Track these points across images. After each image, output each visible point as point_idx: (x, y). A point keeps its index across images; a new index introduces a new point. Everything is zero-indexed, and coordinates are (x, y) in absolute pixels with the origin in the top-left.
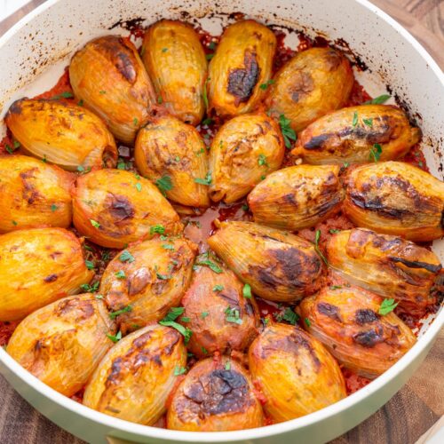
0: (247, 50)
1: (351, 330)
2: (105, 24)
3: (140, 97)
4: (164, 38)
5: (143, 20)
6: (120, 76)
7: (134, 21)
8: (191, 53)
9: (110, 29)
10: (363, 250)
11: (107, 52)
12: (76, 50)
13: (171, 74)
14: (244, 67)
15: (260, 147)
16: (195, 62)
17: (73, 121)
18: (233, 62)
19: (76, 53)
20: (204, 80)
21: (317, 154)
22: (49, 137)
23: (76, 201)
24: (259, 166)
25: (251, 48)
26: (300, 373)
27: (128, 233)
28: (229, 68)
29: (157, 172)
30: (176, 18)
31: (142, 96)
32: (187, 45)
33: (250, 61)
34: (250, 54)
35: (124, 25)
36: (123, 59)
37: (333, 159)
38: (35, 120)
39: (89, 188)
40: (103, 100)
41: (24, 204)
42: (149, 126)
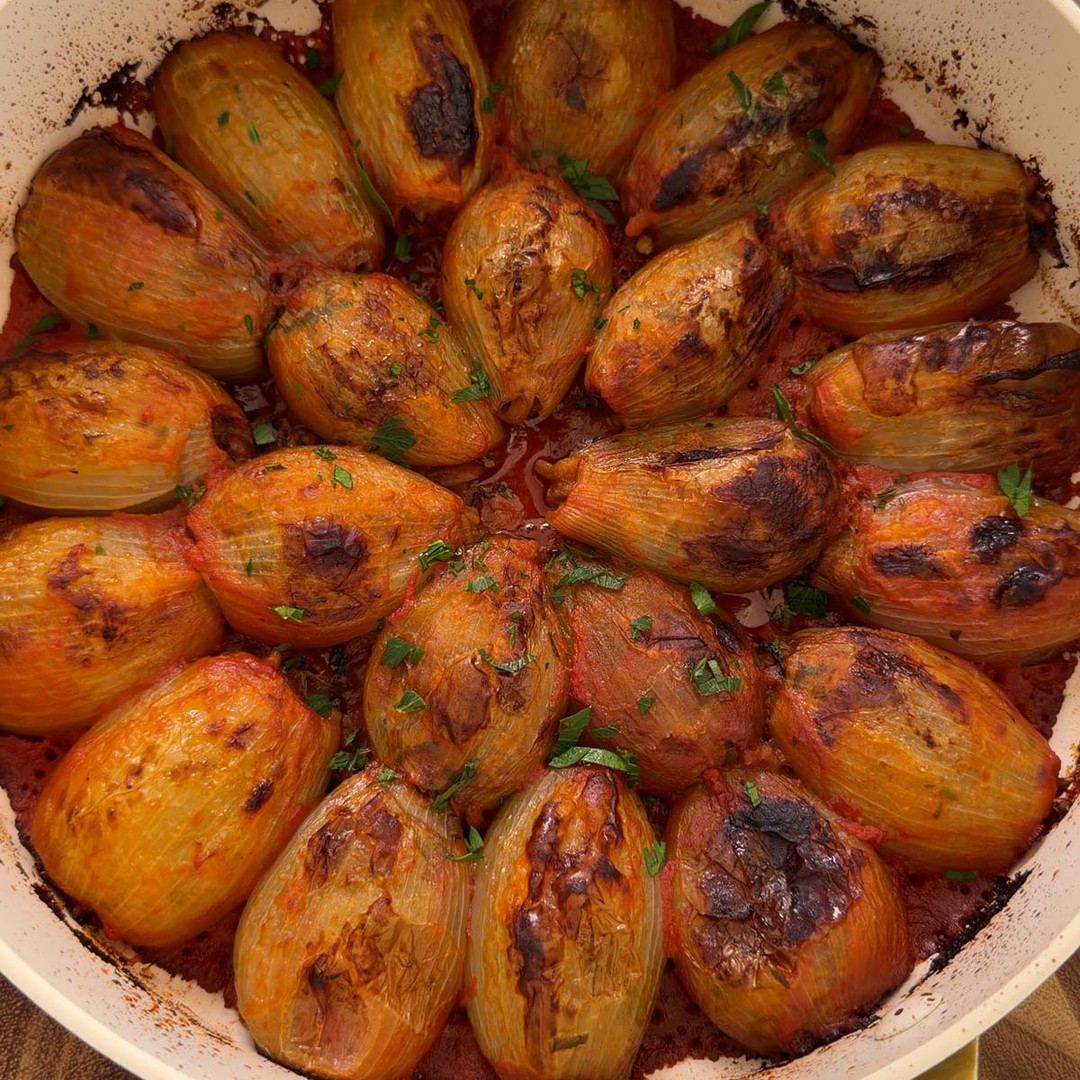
0: (415, 34)
1: (978, 585)
2: (52, 117)
3: (229, 259)
4: (206, 88)
5: (134, 67)
6: (156, 228)
7: (115, 76)
8: (288, 98)
9: (68, 122)
10: (910, 391)
11: (93, 182)
12: (14, 208)
13: (267, 170)
14: (428, 79)
15: (565, 257)
16: (307, 116)
17: (104, 389)
18: (398, 77)
19: (18, 217)
20: (348, 151)
21: (687, 210)
22: (67, 455)
23: (213, 578)
24: (581, 300)
25: (421, 24)
26: (931, 743)
27: (373, 596)
28: (398, 97)
29: (360, 420)
30: (206, 28)
31: (233, 255)
32: (269, 84)
33: (435, 57)
34: (425, 41)
35: (97, 97)
36: (141, 185)
37: (727, 206)
38: (9, 428)
39: (228, 533)
40: (145, 305)
41: (98, 646)
42: (286, 320)
